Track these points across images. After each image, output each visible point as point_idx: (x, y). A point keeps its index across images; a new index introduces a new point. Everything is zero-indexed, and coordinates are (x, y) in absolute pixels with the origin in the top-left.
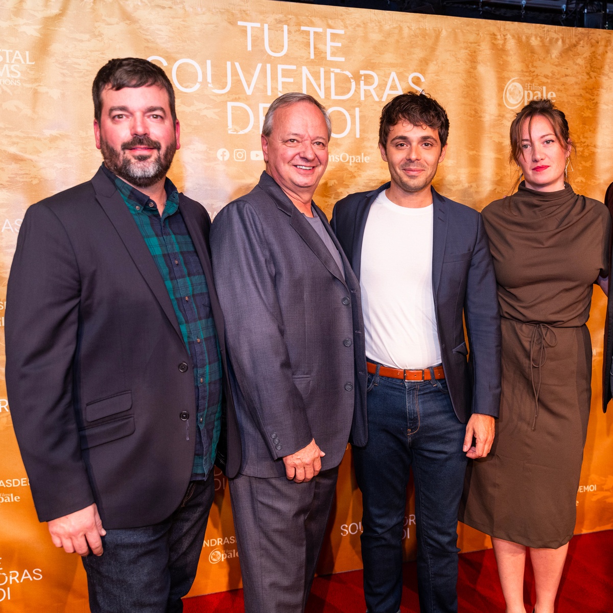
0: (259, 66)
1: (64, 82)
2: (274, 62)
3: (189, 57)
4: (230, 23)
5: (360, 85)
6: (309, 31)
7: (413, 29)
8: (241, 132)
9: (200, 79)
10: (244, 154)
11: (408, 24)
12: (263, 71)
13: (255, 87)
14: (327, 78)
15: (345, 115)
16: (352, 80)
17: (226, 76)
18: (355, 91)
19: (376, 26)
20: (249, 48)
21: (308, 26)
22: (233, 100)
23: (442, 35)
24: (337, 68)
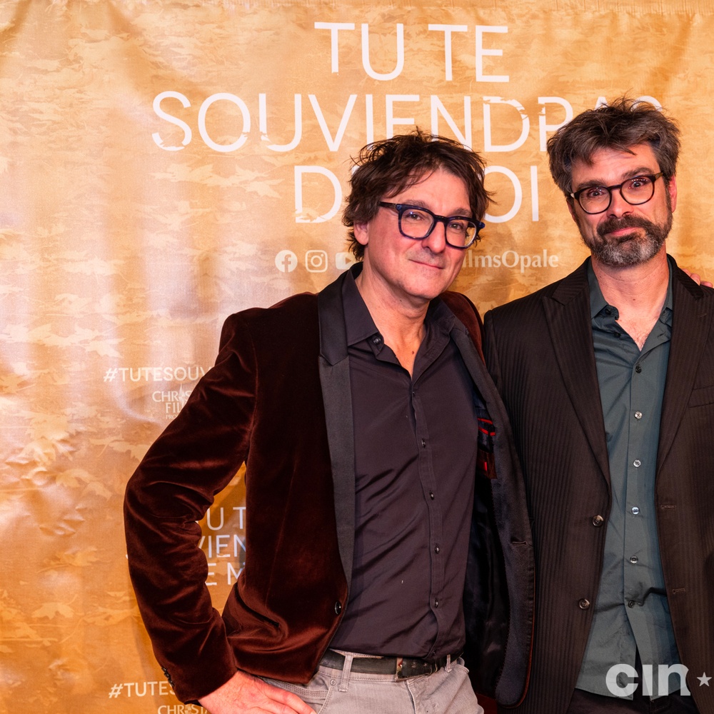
0: (353, 99)
1: (14, 144)
2: (380, 90)
3: (228, 90)
4: (300, 26)
5: (538, 123)
6: (443, 32)
7: (639, 17)
8: (319, 220)
9: (247, 127)
10: (324, 259)
11: (629, 8)
12: (360, 107)
13: (345, 137)
14: (477, 114)
15: (510, 181)
16: (523, 116)
17: (293, 120)
18: (530, 135)
19: (568, 15)
20: (335, 68)
21: (441, 23)
22: (304, 163)
23: (695, 24)
24: (495, 95)
